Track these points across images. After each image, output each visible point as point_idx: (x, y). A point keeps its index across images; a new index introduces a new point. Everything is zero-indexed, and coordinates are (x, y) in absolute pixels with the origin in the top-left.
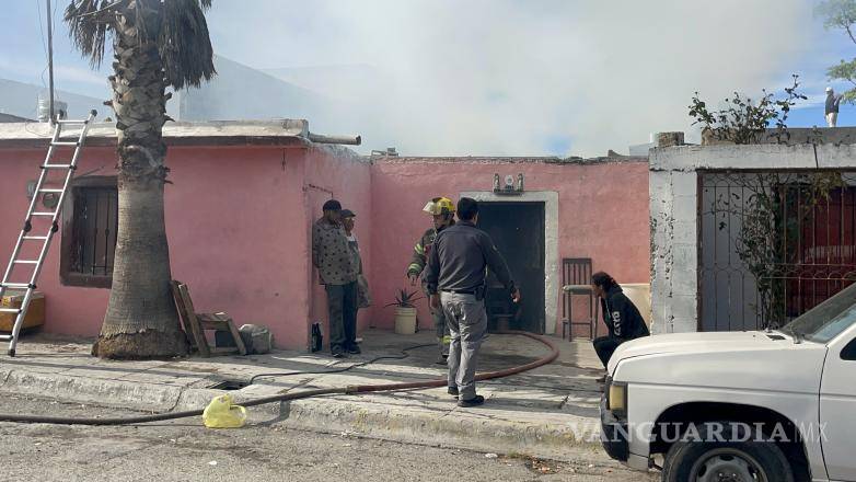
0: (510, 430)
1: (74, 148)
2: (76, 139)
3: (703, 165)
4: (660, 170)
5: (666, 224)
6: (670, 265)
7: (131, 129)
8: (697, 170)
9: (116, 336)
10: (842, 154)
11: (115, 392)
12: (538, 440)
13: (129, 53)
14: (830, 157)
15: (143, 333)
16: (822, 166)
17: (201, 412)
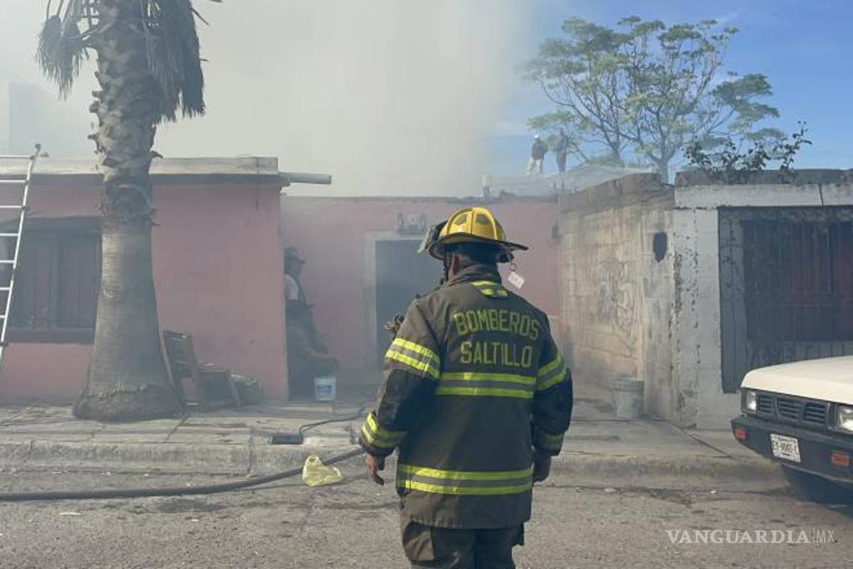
0: (611, 464)
1: (23, 186)
2: (24, 177)
3: (724, 203)
4: (685, 208)
5: (691, 259)
6: (695, 298)
7: (124, 166)
8: (718, 208)
9: (113, 395)
10: (843, 193)
11: (172, 456)
12: (641, 471)
13: (119, 81)
14: (833, 196)
15: (145, 390)
16: (826, 204)
17: (301, 471)
